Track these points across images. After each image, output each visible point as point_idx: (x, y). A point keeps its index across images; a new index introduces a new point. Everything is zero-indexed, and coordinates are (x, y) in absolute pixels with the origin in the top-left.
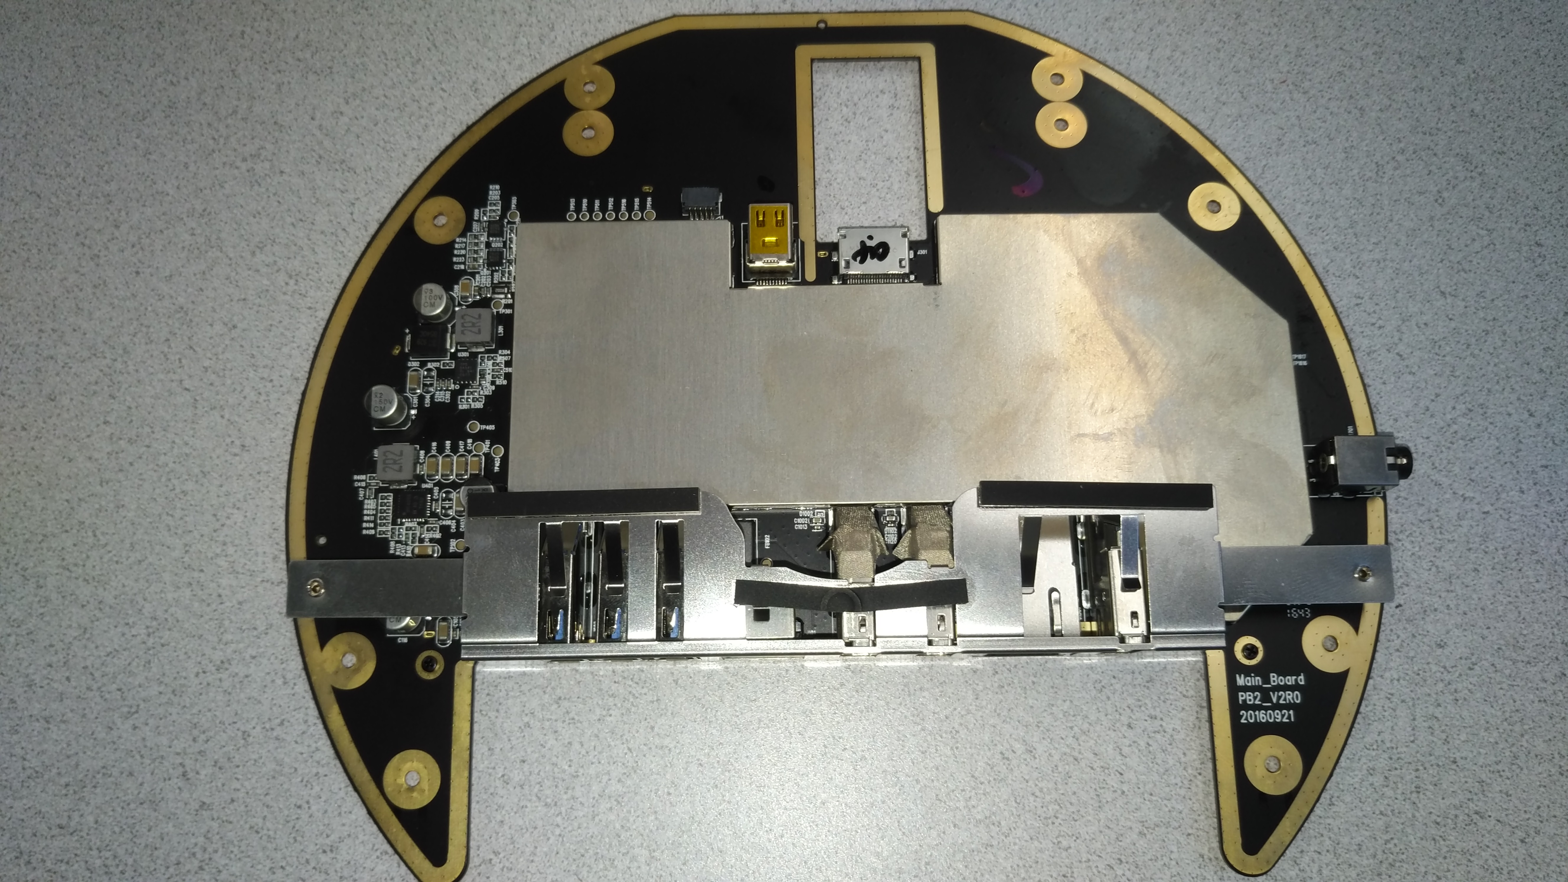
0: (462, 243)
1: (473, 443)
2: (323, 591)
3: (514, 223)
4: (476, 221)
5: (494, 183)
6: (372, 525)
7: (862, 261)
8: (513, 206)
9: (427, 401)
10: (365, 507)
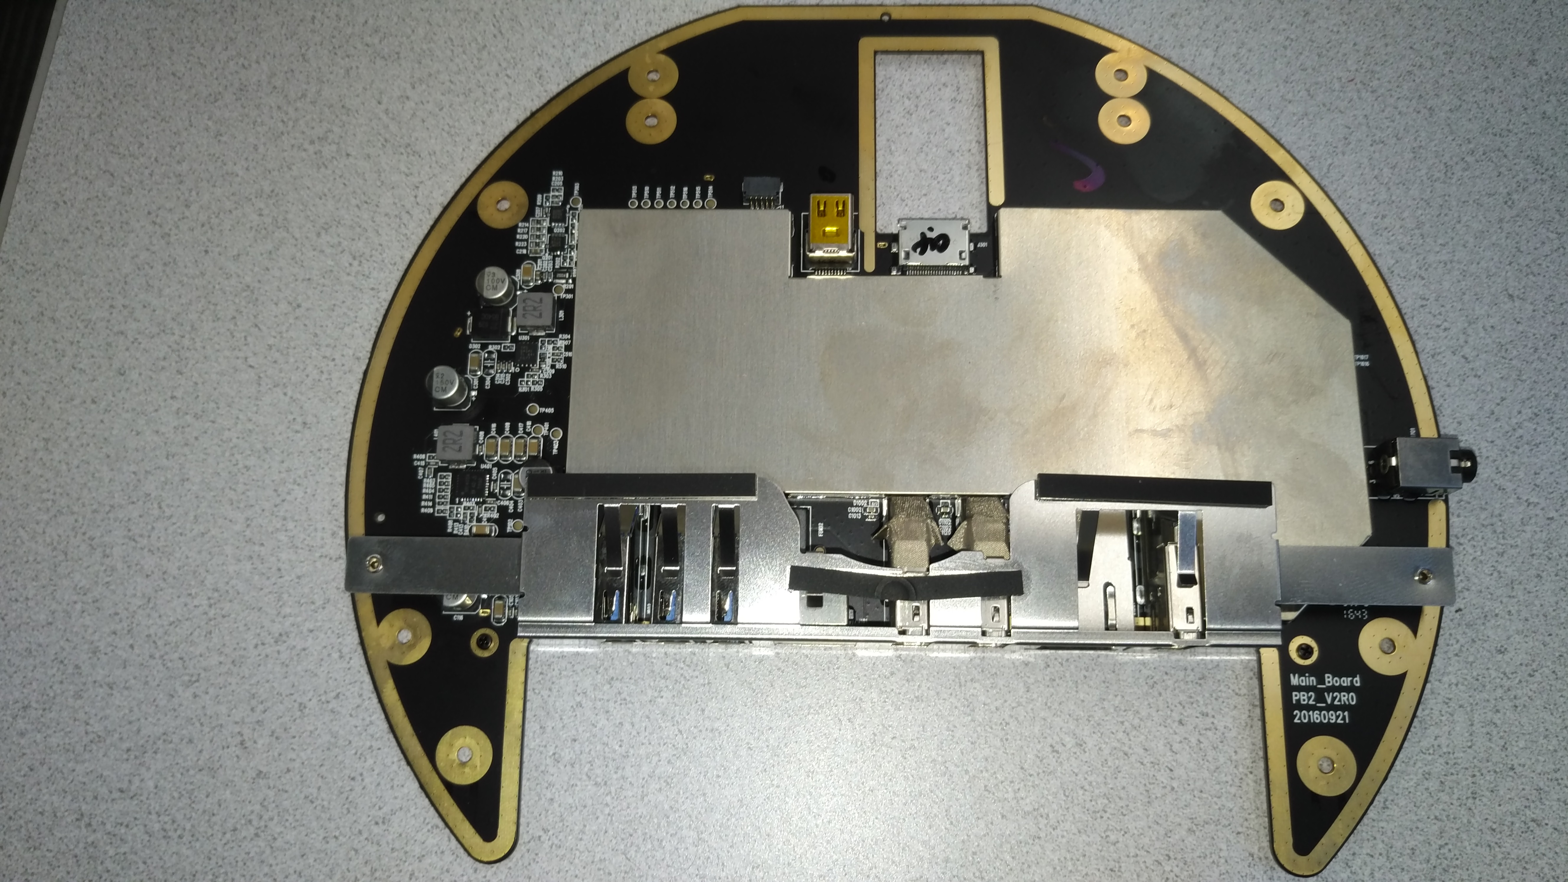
0: (524, 227)
1: (532, 425)
2: (381, 567)
3: (577, 209)
4: (539, 206)
5: (558, 169)
6: (430, 504)
7: (922, 253)
8: (576, 192)
9: (488, 382)
10: (424, 485)
